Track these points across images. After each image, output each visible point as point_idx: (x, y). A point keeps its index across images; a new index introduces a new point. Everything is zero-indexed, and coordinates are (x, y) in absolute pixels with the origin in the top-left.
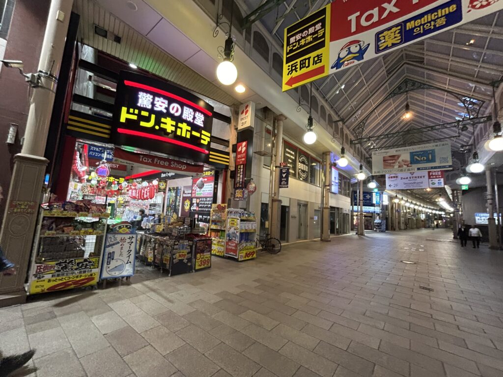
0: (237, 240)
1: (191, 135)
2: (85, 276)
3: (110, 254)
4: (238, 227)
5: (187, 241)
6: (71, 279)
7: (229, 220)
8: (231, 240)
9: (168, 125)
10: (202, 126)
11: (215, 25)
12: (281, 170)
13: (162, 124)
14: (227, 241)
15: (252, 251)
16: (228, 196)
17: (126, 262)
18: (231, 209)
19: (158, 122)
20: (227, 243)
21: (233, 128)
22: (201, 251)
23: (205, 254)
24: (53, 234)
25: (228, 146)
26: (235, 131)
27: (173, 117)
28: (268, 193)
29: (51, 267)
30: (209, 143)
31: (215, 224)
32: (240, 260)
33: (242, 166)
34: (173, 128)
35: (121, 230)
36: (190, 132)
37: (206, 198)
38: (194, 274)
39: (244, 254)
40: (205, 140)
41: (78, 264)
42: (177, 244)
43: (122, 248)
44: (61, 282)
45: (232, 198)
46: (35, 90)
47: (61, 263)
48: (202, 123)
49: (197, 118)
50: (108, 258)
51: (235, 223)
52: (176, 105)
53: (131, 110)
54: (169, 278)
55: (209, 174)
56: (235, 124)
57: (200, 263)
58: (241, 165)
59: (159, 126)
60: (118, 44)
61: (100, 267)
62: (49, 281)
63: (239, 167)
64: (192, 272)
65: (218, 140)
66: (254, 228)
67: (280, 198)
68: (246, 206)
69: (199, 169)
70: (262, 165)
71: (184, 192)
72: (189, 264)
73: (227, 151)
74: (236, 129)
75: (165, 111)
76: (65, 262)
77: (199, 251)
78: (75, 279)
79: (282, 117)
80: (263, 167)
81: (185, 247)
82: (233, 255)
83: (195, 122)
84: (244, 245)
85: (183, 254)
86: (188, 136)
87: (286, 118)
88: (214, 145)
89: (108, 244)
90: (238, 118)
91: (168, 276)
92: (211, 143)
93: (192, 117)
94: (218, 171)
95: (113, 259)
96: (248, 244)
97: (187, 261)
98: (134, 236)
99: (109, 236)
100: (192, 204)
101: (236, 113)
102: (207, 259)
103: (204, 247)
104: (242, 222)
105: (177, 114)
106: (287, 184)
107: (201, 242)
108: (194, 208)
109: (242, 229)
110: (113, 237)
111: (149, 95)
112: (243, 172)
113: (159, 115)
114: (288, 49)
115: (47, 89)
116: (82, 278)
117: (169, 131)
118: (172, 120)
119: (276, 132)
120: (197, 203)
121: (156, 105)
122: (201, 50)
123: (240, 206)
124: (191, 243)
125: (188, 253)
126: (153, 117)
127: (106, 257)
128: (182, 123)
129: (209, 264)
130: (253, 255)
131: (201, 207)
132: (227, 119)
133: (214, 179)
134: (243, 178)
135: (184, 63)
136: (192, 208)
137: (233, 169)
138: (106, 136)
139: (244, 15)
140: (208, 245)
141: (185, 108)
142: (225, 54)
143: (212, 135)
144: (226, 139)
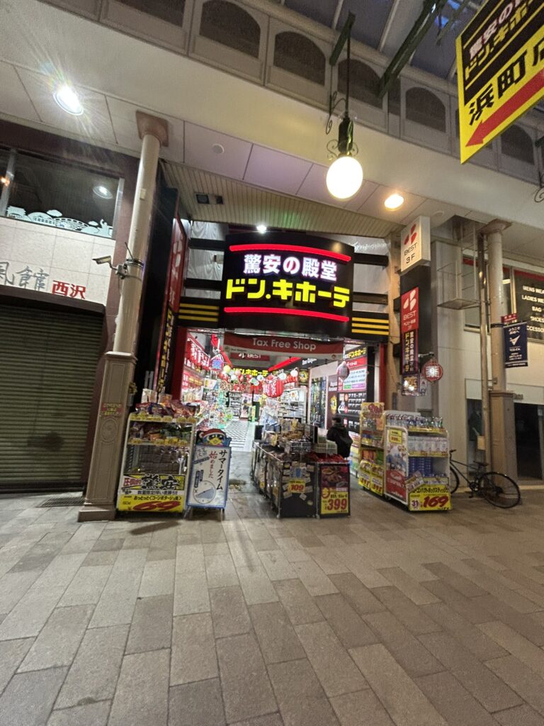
0: (404, 469)
1: (318, 298)
2: (171, 498)
3: (198, 472)
4: (405, 445)
5: (305, 464)
6: (156, 500)
7: (388, 431)
8: (394, 468)
9: (283, 289)
10: (335, 279)
11: (327, 115)
12: (506, 332)
13: (274, 291)
14: (387, 469)
15: (440, 494)
16: (392, 388)
17: (216, 487)
18: (392, 412)
19: (269, 289)
20: (388, 474)
21: (392, 270)
22: (329, 483)
23: (337, 489)
24: (139, 442)
25: (386, 304)
26: (397, 275)
27: (288, 277)
28: (480, 379)
29: (138, 481)
30: (349, 305)
31: (369, 437)
32: (412, 509)
33: (412, 333)
34: (290, 293)
35: (212, 441)
36: (316, 292)
37: (357, 393)
38: (317, 521)
39: (421, 499)
40: (340, 301)
41: (163, 481)
42: (289, 468)
43: (212, 465)
44: (146, 501)
45: (399, 392)
46: (124, 281)
47: (146, 478)
48: (334, 275)
49: (325, 269)
50: (196, 477)
51: (400, 439)
52: (292, 260)
53: (238, 282)
54: (277, 521)
55: (359, 354)
56: (396, 265)
57: (328, 504)
58: (410, 331)
59: (271, 293)
60: (222, 206)
61: (186, 489)
62: (136, 498)
63: (407, 336)
64: (316, 517)
65: (365, 297)
66: (441, 450)
67: (509, 389)
68: (432, 405)
69: (337, 348)
70: (462, 327)
71: (329, 386)
72: (310, 503)
73: (385, 312)
74: (399, 272)
75: (277, 271)
76: (150, 477)
77: (326, 483)
78: (160, 500)
79: (498, 226)
80: (465, 330)
81: (301, 473)
82: (398, 497)
83: (322, 277)
84: (421, 482)
85: (299, 484)
86: (313, 300)
87: (508, 224)
88: (357, 307)
89: (196, 459)
90: (400, 254)
91: (275, 517)
92: (354, 304)
93: (317, 270)
94: (373, 347)
95: (201, 480)
96: (431, 481)
97: (305, 497)
98: (227, 450)
99: (199, 448)
100: (339, 403)
101: (397, 246)
102: (341, 499)
103: (335, 477)
104: (413, 438)
105: (294, 272)
106: (525, 357)
107: (329, 468)
108: (342, 408)
109: (414, 450)
110: (202, 450)
111: (256, 255)
112: (414, 344)
113: (271, 278)
114: (468, 71)
115: (132, 277)
116: (168, 500)
117: (284, 297)
118: (287, 281)
119: (486, 257)
120: (345, 401)
121: (265, 267)
122: (313, 164)
123: (418, 405)
124: (311, 468)
125: (307, 485)
126: (263, 283)
127: (194, 476)
128: (302, 283)
129: (347, 509)
130: (444, 503)
131: (351, 408)
132: (380, 260)
133: (366, 363)
134: (414, 355)
135: (298, 195)
136: (339, 409)
137: (397, 341)
138: (215, 320)
139: (380, 73)
140: (341, 474)
141: (305, 259)
142: (340, 149)
143: (355, 290)
144: (383, 292)
